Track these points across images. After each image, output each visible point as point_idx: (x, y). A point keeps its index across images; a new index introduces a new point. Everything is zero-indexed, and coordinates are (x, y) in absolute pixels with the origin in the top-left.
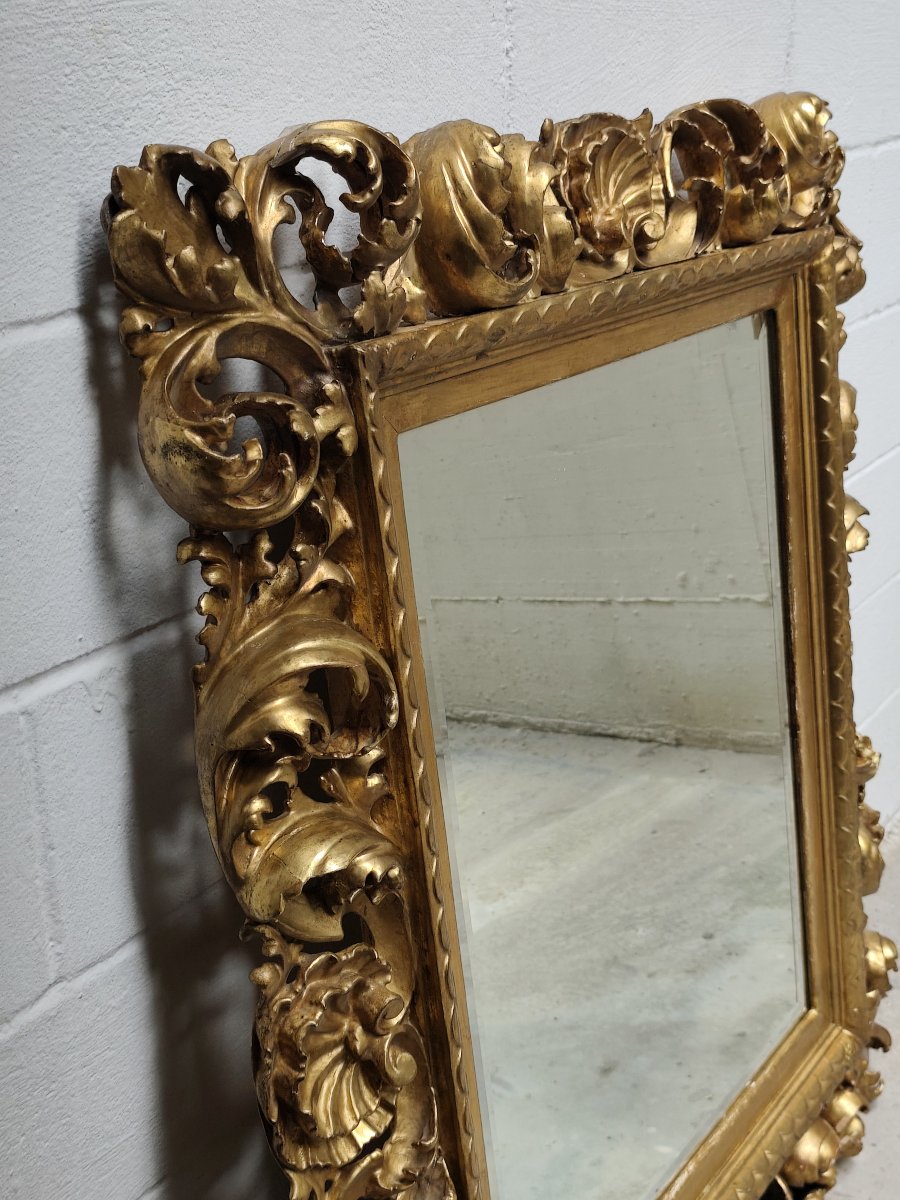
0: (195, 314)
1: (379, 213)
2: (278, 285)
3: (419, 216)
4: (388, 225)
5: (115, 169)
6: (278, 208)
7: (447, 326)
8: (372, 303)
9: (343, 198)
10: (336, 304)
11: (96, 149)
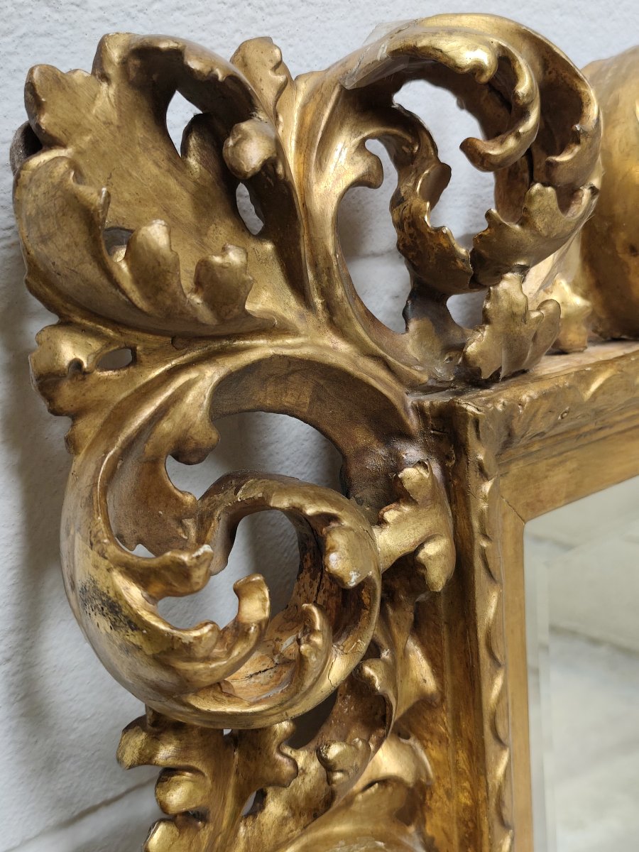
0: (178, 341)
1: (527, 176)
2: (339, 291)
3: (596, 182)
4: (543, 195)
5: (31, 71)
6: (351, 160)
7: (624, 362)
8: (499, 328)
9: (468, 147)
10: (442, 319)
11: (27, 41)
